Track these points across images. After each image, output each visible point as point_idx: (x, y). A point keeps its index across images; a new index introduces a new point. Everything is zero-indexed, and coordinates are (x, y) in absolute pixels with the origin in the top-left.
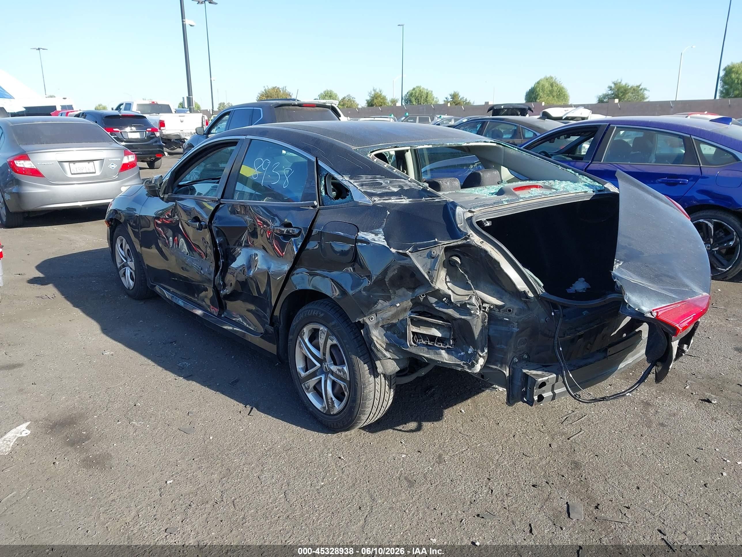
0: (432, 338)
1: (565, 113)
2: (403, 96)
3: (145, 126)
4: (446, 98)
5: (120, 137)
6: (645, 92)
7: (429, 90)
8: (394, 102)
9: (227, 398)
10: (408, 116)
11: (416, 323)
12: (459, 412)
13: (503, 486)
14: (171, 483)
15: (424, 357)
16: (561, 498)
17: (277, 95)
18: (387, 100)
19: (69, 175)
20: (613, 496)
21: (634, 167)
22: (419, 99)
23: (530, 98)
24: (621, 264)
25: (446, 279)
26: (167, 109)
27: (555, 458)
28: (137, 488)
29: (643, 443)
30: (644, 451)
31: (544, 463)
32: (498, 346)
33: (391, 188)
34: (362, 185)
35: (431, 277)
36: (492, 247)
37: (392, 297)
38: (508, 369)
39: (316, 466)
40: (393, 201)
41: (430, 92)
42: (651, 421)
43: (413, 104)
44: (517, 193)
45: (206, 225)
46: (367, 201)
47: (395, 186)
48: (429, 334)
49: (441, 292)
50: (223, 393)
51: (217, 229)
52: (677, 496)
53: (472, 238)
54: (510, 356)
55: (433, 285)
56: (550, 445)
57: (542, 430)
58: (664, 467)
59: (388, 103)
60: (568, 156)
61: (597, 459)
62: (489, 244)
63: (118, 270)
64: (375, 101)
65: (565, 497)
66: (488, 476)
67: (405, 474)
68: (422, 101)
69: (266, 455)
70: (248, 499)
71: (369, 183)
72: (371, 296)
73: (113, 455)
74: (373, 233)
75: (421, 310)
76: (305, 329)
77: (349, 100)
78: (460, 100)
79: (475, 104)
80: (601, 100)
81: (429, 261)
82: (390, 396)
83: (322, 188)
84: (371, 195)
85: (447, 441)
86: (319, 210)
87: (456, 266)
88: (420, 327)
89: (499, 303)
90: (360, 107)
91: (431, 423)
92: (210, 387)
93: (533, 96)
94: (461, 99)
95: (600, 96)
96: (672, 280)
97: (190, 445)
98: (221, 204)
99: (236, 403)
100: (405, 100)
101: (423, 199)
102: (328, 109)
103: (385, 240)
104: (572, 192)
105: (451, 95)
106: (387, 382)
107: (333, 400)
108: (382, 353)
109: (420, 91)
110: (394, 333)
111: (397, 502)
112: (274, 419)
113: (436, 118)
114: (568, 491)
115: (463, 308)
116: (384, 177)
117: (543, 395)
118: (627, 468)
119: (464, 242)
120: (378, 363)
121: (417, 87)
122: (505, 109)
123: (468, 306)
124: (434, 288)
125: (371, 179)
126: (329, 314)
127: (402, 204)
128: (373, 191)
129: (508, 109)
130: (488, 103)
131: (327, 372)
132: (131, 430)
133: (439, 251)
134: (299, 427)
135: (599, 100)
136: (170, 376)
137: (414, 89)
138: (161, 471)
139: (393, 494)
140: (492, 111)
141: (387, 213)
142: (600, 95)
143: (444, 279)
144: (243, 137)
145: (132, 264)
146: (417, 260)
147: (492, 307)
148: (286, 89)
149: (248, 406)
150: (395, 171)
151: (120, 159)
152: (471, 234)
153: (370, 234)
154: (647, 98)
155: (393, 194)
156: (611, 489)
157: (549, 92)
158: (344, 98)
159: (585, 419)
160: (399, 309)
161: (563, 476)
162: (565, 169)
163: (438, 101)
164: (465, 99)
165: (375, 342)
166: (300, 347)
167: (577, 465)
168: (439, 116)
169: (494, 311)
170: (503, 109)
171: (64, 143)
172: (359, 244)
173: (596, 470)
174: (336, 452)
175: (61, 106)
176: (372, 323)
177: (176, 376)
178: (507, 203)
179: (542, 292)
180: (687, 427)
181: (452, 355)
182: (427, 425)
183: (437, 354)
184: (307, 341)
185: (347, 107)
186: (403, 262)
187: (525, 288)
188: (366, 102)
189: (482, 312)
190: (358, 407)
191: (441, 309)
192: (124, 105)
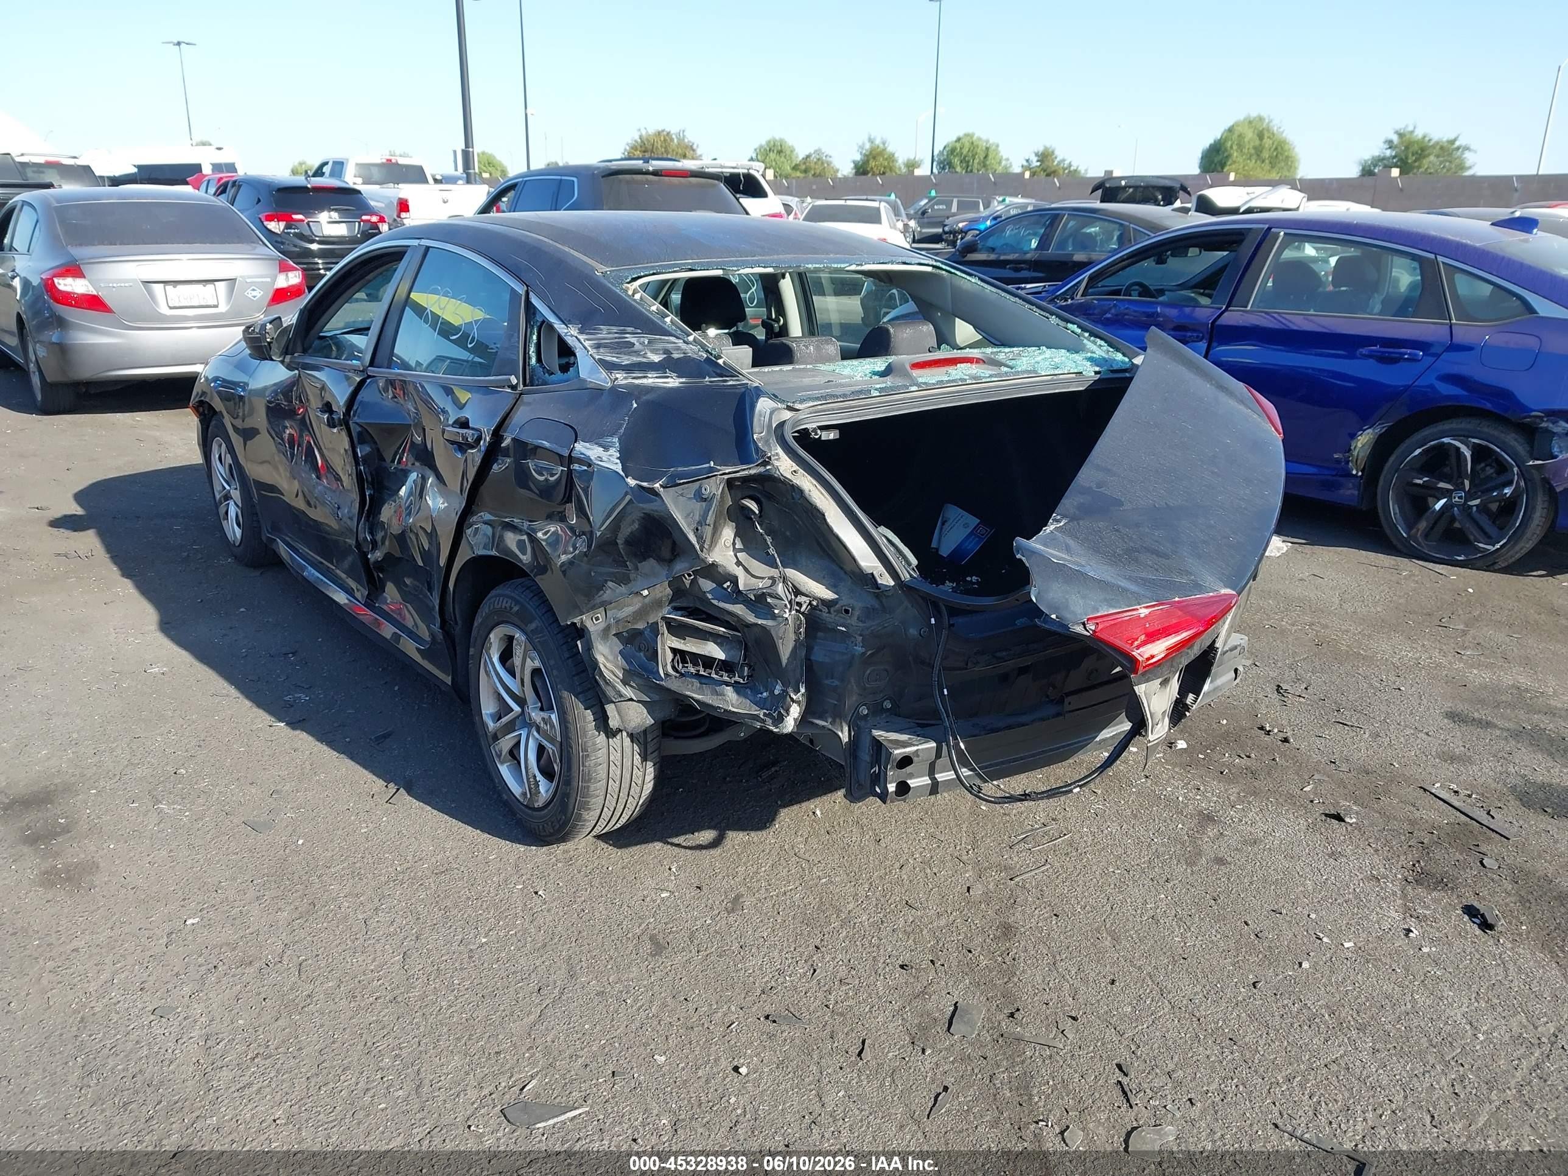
0: (708, 662)
1: (1248, 198)
2: (936, 153)
3: (357, 210)
4: (1027, 161)
5: (307, 233)
6: (1467, 154)
7: (991, 142)
8: (912, 165)
9: (358, 767)
10: (935, 197)
11: (678, 630)
12: (811, 814)
13: (841, 963)
14: (193, 924)
15: (692, 698)
16: (949, 993)
17: (666, 148)
18: (897, 161)
19: (164, 310)
20: (1055, 996)
21: (1311, 321)
22: (968, 162)
23: (1211, 162)
24: (1062, 524)
25: (734, 544)
26: (416, 175)
27: (969, 915)
28: (127, 929)
29: (1163, 896)
30: (1159, 910)
31: (943, 922)
32: (827, 682)
33: (649, 355)
34: (598, 347)
35: (700, 538)
36: (815, 482)
37: (632, 576)
38: (846, 729)
39: (485, 906)
40: (650, 381)
41: (994, 147)
42: (1199, 854)
43: (956, 172)
44: (915, 373)
45: (339, 418)
46: (602, 379)
47: (657, 350)
48: (703, 653)
49: (720, 570)
50: (352, 758)
51: (359, 429)
52: (1185, 1002)
53: (776, 463)
54: (850, 701)
55: (703, 555)
56: (969, 888)
57: (965, 858)
58: (1185, 943)
59: (900, 168)
60: (1202, 294)
61: (1054, 922)
62: (809, 477)
63: (217, 505)
64: (872, 163)
65: (957, 992)
66: (818, 942)
67: (655, 929)
68: (976, 165)
69: (394, 881)
70: (330, 960)
71: (611, 343)
72: (593, 574)
73: (101, 865)
74: (600, 445)
75: (691, 605)
76: (492, 636)
77: (819, 159)
78: (1057, 165)
79: (1089, 175)
80: (1367, 168)
81: (698, 507)
82: (645, 778)
83: (532, 349)
84: (610, 367)
85: (763, 869)
86: (521, 394)
87: (751, 519)
88: (685, 639)
89: (827, 594)
90: (839, 175)
91: (745, 833)
92: (331, 744)
93: (1216, 160)
94: (1059, 162)
95: (1366, 161)
96: (1160, 559)
97: (255, 854)
98: (369, 377)
99: (371, 777)
100: (939, 163)
101: (707, 379)
102: (716, 182)
103: (618, 461)
104: (1043, 374)
105: (1037, 155)
106: (636, 747)
107: (538, 779)
108: (614, 687)
109: (972, 143)
110: (640, 650)
111: (617, 983)
112: (435, 812)
113: (996, 203)
114: (967, 981)
115: (760, 602)
116: (639, 331)
117: (909, 782)
118: (1107, 943)
119: (762, 469)
120: (610, 709)
121: (967, 135)
122: (1130, 187)
123: (769, 600)
124: (704, 561)
125: (616, 335)
126: (529, 606)
127: (664, 388)
128: (614, 359)
129: (1136, 187)
130: (1111, 172)
131: (530, 725)
132: (154, 818)
133: (714, 487)
134: (478, 831)
135: (1363, 169)
136: (261, 719)
137: (959, 140)
138: (184, 900)
139: (615, 968)
140: (1100, 191)
141: (632, 405)
142: (1366, 158)
143: (729, 543)
144: (415, 242)
145: (236, 494)
146: (676, 503)
147: (815, 603)
148: (684, 136)
149: (391, 785)
150: (668, 320)
151: (269, 280)
152: (777, 454)
153: (595, 447)
154: (1470, 168)
155: (646, 367)
156: (1057, 981)
157: (1253, 151)
158: (808, 156)
159: (1063, 841)
160: (647, 600)
161: (970, 951)
162: (1062, 323)
163: (1011, 166)
164: (1067, 162)
165: (602, 666)
166: (486, 672)
167: (1007, 931)
168: (1001, 199)
169: (821, 611)
170: (1125, 187)
171: (157, 243)
172: (576, 467)
173: (1044, 943)
174: (533, 882)
175: (213, 165)
176: (597, 628)
177: (273, 719)
178: (878, 394)
179: (911, 575)
180: (1269, 868)
181: (746, 697)
182: (735, 838)
183: (717, 694)
184: (495, 659)
185: (814, 175)
186: (648, 507)
187: (876, 568)
188: (852, 165)
189: (794, 612)
190: (575, 795)
191: (722, 605)
192: (330, 164)
